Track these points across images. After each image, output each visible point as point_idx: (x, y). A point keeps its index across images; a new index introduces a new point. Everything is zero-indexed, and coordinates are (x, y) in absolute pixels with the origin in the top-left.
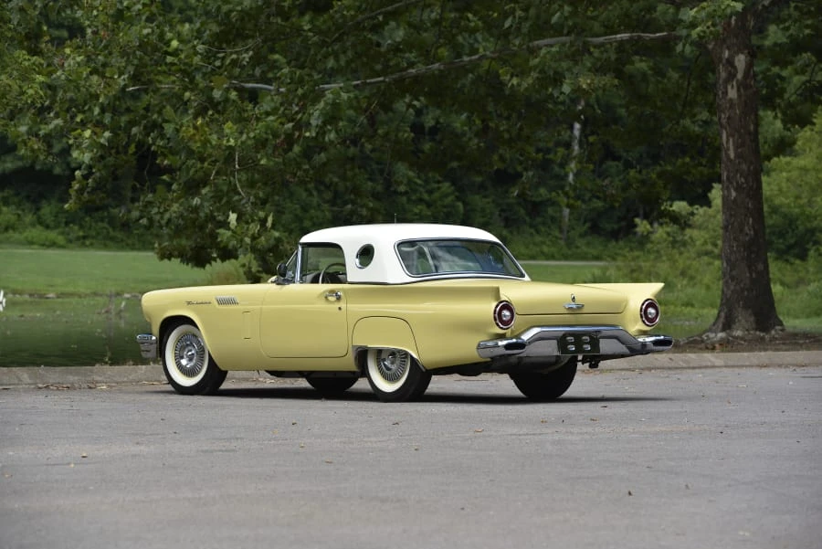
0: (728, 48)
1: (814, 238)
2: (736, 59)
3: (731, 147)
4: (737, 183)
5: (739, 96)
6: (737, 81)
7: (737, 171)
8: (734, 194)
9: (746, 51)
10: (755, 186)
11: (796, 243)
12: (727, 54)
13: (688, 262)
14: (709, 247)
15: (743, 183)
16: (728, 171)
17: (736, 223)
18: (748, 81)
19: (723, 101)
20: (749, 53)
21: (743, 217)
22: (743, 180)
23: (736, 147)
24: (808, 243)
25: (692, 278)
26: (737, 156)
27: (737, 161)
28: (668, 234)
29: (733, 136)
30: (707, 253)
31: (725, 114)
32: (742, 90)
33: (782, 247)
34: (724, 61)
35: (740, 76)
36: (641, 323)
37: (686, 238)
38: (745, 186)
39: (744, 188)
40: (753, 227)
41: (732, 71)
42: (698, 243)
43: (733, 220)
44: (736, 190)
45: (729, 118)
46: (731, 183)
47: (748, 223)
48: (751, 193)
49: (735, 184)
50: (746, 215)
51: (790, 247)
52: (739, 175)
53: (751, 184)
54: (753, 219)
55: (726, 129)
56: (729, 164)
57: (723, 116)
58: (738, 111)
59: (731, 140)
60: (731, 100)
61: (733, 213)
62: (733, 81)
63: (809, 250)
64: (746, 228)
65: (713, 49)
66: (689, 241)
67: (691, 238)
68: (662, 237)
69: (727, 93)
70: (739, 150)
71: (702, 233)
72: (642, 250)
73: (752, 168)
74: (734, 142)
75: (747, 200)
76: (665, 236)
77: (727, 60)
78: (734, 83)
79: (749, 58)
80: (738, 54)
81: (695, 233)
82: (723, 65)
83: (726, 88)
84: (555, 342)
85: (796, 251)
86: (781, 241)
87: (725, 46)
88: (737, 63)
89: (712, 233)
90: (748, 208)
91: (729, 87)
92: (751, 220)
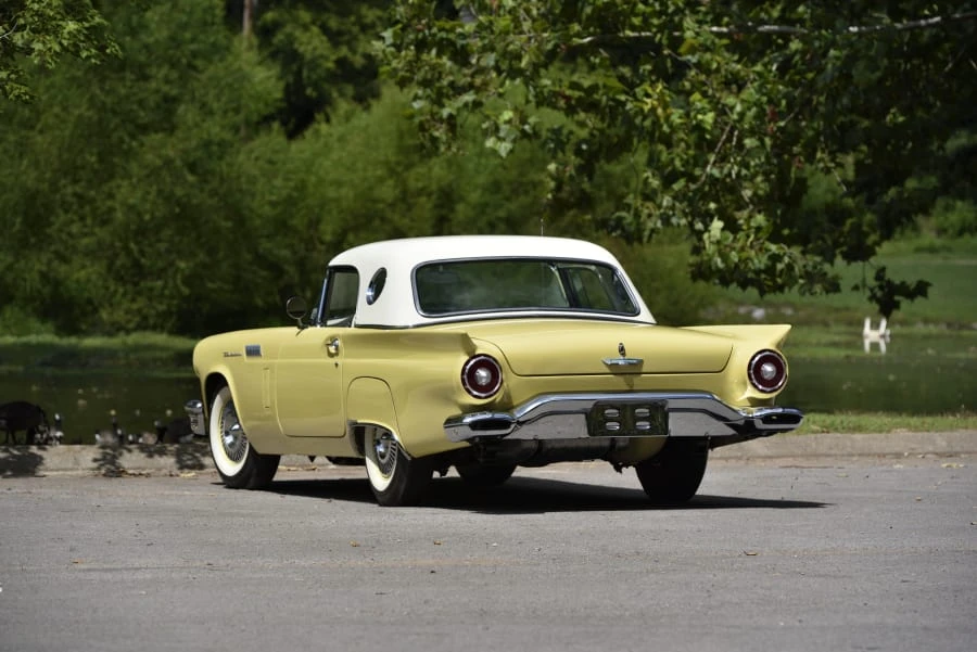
36: (750, 388)
84: (583, 416)
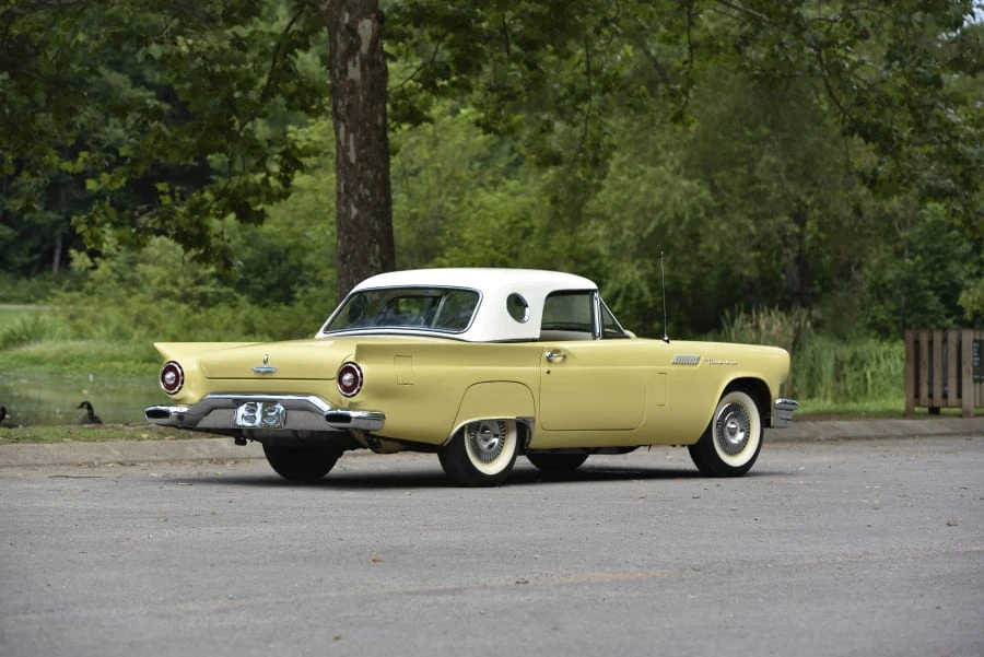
0: (349, 10)
1: (301, 278)
2: (360, 25)
3: (352, 148)
4: (359, 196)
5: (364, 76)
6: (361, 55)
7: (360, 180)
8: (355, 211)
9: (373, 15)
10: (383, 200)
11: (278, 284)
12: (346, 18)
13: (144, 307)
14: (168, 288)
15: (367, 197)
16: (347, 180)
17: (357, 253)
18: (375, 56)
19: (342, 83)
20: (377, 18)
21: (367, 243)
22: (367, 192)
23: (359, 148)
24: (294, 283)
25: (152, 326)
26: (361, 159)
27: (360, 166)
28: (114, 270)
29: (355, 132)
30: (166, 295)
31: (343, 100)
32: (367, 69)
33: (261, 288)
34: (343, 28)
35: (364, 48)
37: (138, 276)
38: (370, 200)
39: (369, 204)
40: (381, 258)
41: (355, 42)
42: (154, 282)
43: (353, 246)
44: (357, 206)
45: (349, 106)
46: (351, 196)
47: (374, 251)
48: (378, 210)
49: (356, 198)
50: (371, 241)
51: (270, 288)
52: (361, 186)
53: (378, 198)
54: (380, 247)
55: (344, 121)
56: (348, 168)
57: (340, 104)
58: (361, 98)
59: (352, 136)
60: (352, 81)
61: (353, 237)
62: (354, 56)
63: (294, 292)
64: (372, 258)
65: (327, 10)
66: (141, 279)
67: (144, 276)
68: (105, 274)
69: (346, 71)
70: (363, 151)
71: (159, 269)
72: (79, 289)
73: (379, 176)
74: (355, 138)
75: (373, 220)
76: (109, 272)
77: (347, 26)
78: (357, 58)
79: (376, 25)
80: (362, 19)
81: (150, 270)
82: (342, 34)
83: (346, 66)
85: (279, 292)
86: (259, 280)
87: (344, 7)
88: (360, 31)
89: (171, 269)
90: (374, 232)
91: (350, 64)
92: (377, 248)
